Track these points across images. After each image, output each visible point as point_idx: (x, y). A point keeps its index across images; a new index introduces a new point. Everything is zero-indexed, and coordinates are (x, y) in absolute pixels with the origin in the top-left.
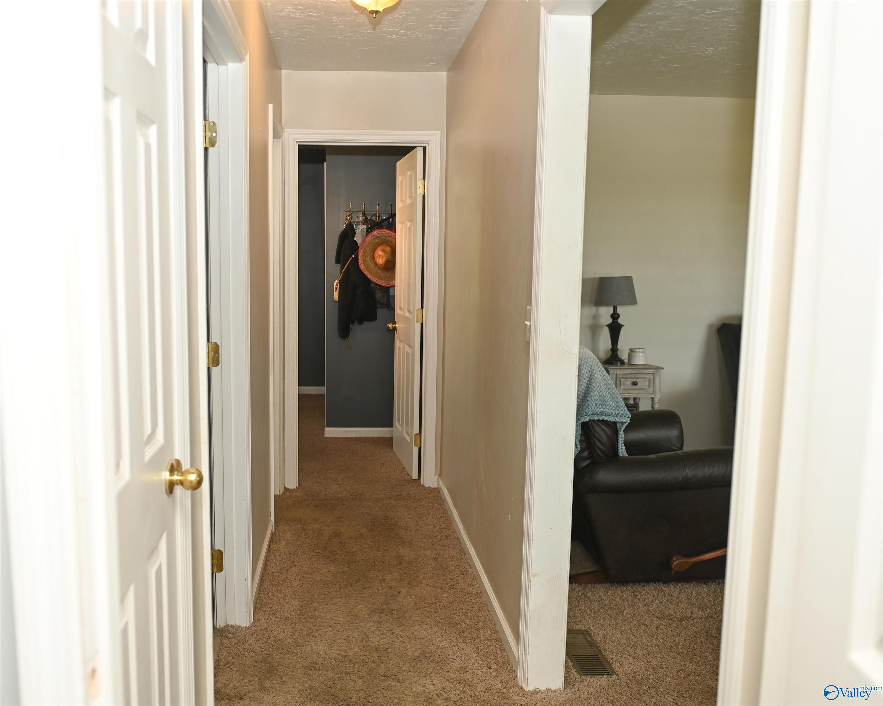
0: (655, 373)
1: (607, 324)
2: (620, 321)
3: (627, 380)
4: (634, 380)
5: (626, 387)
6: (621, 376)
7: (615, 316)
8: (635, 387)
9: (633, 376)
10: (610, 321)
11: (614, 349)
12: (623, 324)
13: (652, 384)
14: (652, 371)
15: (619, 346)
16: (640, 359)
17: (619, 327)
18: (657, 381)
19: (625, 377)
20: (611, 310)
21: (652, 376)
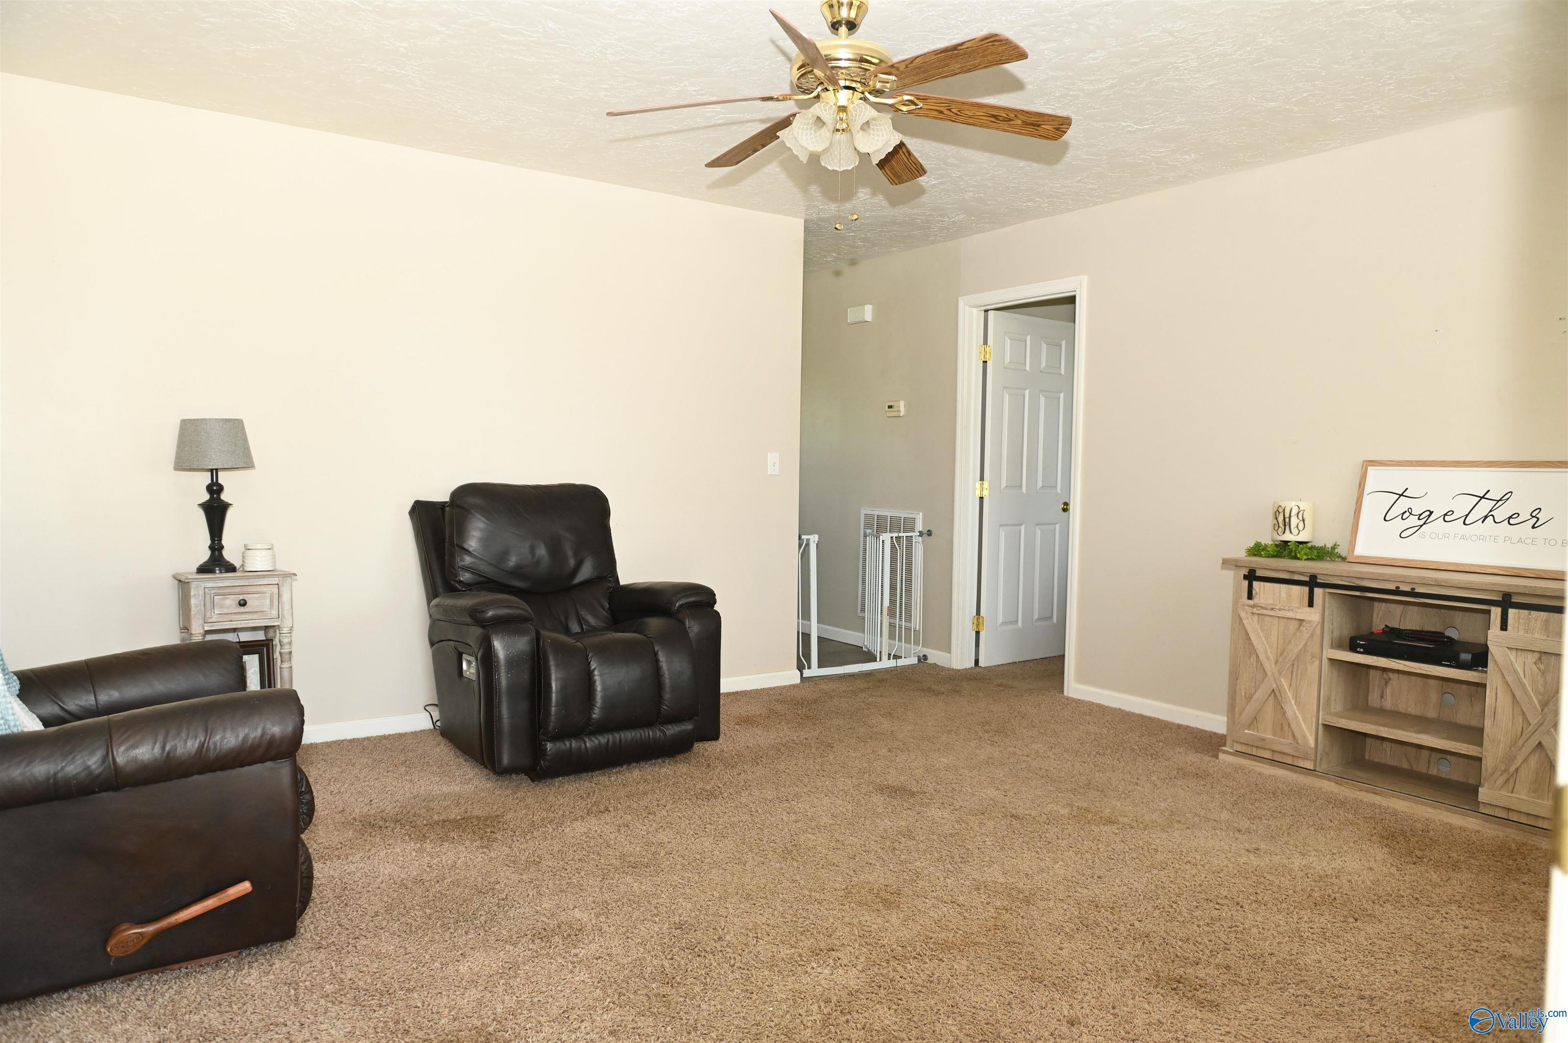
0: (280, 584)
1: (200, 503)
2: (224, 497)
3: (226, 599)
4: (241, 597)
5: (225, 611)
6: (214, 591)
7: (215, 489)
8: (242, 609)
9: (237, 590)
10: (206, 497)
11: (216, 547)
12: (230, 502)
13: (276, 602)
14: (275, 580)
15: (225, 541)
16: (258, 562)
17: (225, 507)
18: (285, 597)
19: (224, 592)
20: (206, 478)
21: (275, 589)
